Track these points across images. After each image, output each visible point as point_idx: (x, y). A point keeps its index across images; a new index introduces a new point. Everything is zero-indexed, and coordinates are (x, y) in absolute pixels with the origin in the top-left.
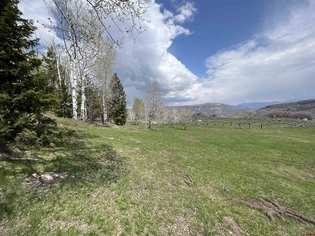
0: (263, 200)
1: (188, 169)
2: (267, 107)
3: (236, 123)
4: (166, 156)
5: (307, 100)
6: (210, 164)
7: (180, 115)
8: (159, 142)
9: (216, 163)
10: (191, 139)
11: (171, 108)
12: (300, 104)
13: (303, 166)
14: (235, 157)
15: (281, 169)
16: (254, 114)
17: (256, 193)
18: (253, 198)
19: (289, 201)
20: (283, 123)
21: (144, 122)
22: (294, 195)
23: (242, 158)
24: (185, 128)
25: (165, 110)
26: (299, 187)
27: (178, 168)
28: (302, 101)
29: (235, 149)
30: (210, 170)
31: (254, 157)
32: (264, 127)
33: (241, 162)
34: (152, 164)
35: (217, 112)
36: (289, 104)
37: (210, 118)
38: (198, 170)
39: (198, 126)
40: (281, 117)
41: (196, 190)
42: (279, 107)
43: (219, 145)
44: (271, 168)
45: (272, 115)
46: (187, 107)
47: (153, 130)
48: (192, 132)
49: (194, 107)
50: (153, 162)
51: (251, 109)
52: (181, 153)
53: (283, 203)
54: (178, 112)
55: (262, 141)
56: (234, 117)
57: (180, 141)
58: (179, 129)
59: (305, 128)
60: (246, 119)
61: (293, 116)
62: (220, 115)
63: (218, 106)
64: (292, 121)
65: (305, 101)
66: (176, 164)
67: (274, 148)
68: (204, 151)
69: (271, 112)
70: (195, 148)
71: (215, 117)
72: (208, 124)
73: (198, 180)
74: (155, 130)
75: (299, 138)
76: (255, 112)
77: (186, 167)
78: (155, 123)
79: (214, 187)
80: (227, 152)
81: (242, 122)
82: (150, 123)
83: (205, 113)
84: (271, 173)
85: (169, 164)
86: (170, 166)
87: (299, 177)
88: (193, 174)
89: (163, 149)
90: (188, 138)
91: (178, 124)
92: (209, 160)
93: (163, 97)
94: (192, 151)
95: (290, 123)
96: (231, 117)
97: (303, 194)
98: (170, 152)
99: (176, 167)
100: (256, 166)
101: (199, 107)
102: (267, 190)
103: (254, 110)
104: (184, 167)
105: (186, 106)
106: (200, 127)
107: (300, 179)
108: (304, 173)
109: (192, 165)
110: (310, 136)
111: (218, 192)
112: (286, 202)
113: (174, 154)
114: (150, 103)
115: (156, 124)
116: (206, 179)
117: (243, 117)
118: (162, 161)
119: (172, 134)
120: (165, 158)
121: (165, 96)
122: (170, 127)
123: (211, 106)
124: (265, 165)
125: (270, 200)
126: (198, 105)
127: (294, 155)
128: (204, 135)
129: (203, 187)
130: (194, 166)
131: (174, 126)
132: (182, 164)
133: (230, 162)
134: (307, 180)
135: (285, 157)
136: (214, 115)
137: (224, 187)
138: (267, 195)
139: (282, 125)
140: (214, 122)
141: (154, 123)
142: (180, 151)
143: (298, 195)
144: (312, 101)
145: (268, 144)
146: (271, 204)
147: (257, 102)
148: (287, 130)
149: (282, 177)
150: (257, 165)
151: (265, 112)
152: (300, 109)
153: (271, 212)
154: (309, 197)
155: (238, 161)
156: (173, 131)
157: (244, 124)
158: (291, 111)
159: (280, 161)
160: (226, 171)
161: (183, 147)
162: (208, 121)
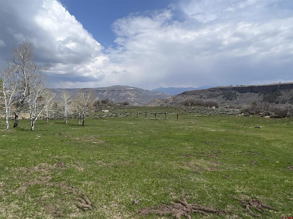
0: (173, 203)
1: (83, 186)
2: (184, 93)
3: (152, 113)
4: (47, 173)
5: (215, 87)
6: (116, 171)
7: (74, 102)
8: (33, 150)
9: (125, 169)
10: (92, 140)
11: (59, 92)
12: (210, 91)
13: (210, 156)
14: (149, 157)
15: (192, 163)
16: (171, 102)
17: (168, 196)
18: (164, 203)
19: (196, 196)
20: (196, 112)
21: (4, 117)
22: (201, 189)
23: (155, 157)
24: (83, 124)
25: (46, 95)
26: (205, 179)
27: (68, 188)
28: (211, 88)
29: (149, 146)
30: (116, 180)
31: (169, 154)
32: (179, 117)
33: (155, 162)
34: (17, 191)
35: (129, 99)
36: (202, 90)
37: (120, 107)
38: (99, 184)
39: (104, 119)
40: (195, 105)
41: (95, 214)
42: (193, 94)
43: (130, 144)
44: (184, 164)
45: (187, 103)
46: (86, 91)
47: (23, 130)
48: (94, 129)
49: (97, 91)
50: (19, 187)
51: (168, 95)
52: (74, 164)
53: (191, 199)
54: (71, 97)
55: (178, 134)
56: (150, 106)
57: (74, 144)
58: (73, 125)
59: (214, 117)
60: (162, 108)
61: (205, 103)
62: (134, 103)
63: (130, 91)
64: (204, 110)
65: (214, 88)
66: (63, 182)
67: (187, 141)
68: (110, 155)
69: (186, 99)
70: (97, 152)
71: (127, 106)
72: (117, 116)
73: (99, 198)
74: (27, 130)
75: (209, 127)
76: (172, 100)
77: (80, 184)
78: (27, 116)
79: (120, 204)
80: (140, 152)
81: (159, 112)
82: (16, 117)
83: (113, 100)
84: (183, 170)
85: (52, 184)
86: (53, 187)
87: (206, 168)
88: (91, 191)
89: (41, 162)
90: (88, 138)
91: (71, 118)
92: (116, 167)
93: (43, 71)
94: (92, 158)
95: (202, 112)
96: (146, 106)
97: (207, 186)
98: (55, 164)
99: (64, 187)
100: (169, 165)
101: (105, 91)
102: (178, 191)
103: (171, 97)
104: (77, 184)
105: (85, 89)
106: (106, 121)
107: (206, 171)
108: (210, 163)
109: (90, 179)
110: (217, 125)
111: (124, 209)
112: (194, 198)
113: (62, 167)
114: (16, 80)
115: (29, 119)
116: (110, 195)
117: (159, 105)
118: (39, 182)
119: (60, 134)
120: (43, 176)
121: (47, 69)
122: (57, 123)
123: (121, 91)
124: (178, 162)
125: (180, 200)
126: (102, 88)
127: (204, 145)
128: (111, 132)
129: (105, 207)
130: (94, 180)
131: (64, 122)
132: (75, 180)
133: (142, 164)
134: (212, 170)
135: (196, 149)
136: (125, 103)
137: (132, 199)
138: (178, 195)
139: (196, 114)
140: (126, 113)
141: (26, 118)
142: (73, 160)
143: (203, 188)
144: (219, 88)
145: (183, 137)
146: (180, 204)
147: (174, 87)
148: (199, 119)
149: (193, 172)
150: (171, 163)
151: (181, 100)
152: (210, 96)
153: (180, 213)
154: (212, 187)
155: (151, 162)
156: (62, 129)
157: (160, 114)
158: (203, 98)
159: (192, 154)
160: (137, 177)
161: (78, 152)
162: (118, 111)
